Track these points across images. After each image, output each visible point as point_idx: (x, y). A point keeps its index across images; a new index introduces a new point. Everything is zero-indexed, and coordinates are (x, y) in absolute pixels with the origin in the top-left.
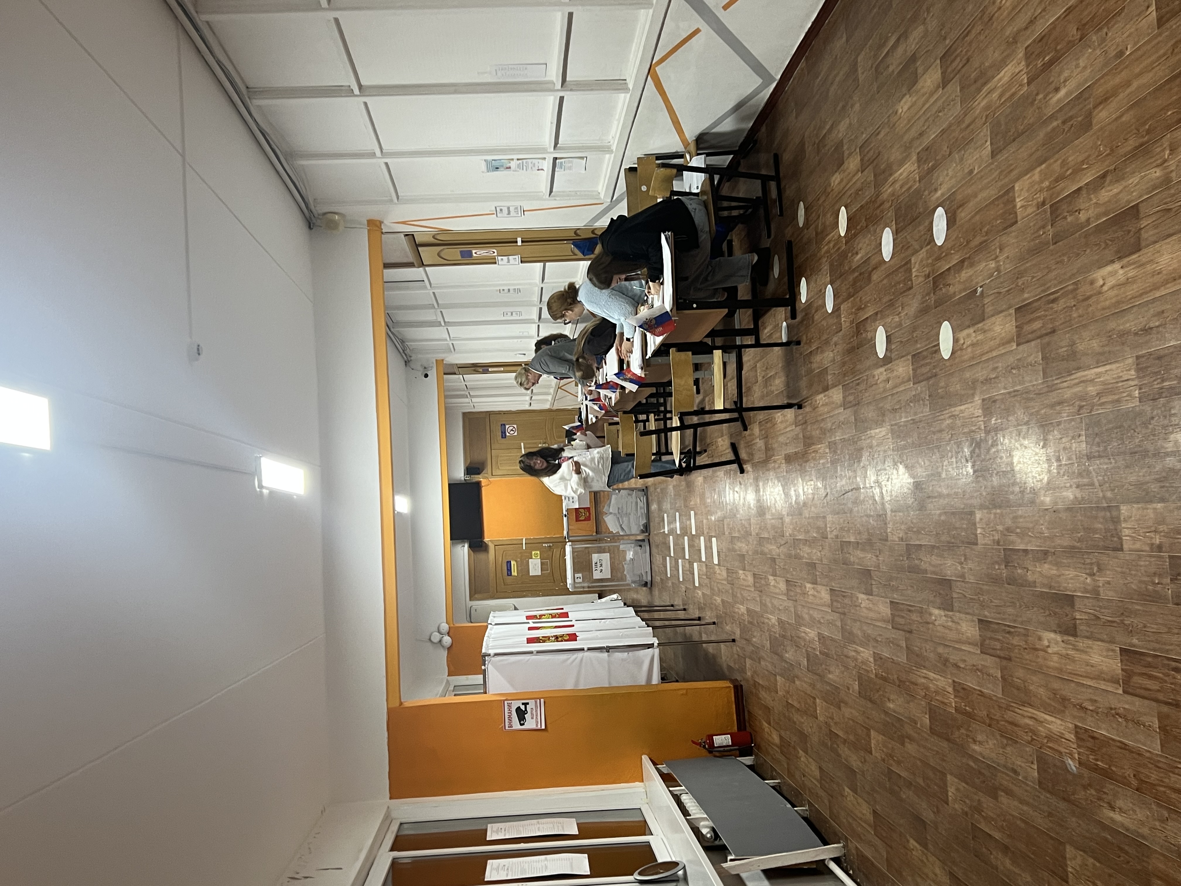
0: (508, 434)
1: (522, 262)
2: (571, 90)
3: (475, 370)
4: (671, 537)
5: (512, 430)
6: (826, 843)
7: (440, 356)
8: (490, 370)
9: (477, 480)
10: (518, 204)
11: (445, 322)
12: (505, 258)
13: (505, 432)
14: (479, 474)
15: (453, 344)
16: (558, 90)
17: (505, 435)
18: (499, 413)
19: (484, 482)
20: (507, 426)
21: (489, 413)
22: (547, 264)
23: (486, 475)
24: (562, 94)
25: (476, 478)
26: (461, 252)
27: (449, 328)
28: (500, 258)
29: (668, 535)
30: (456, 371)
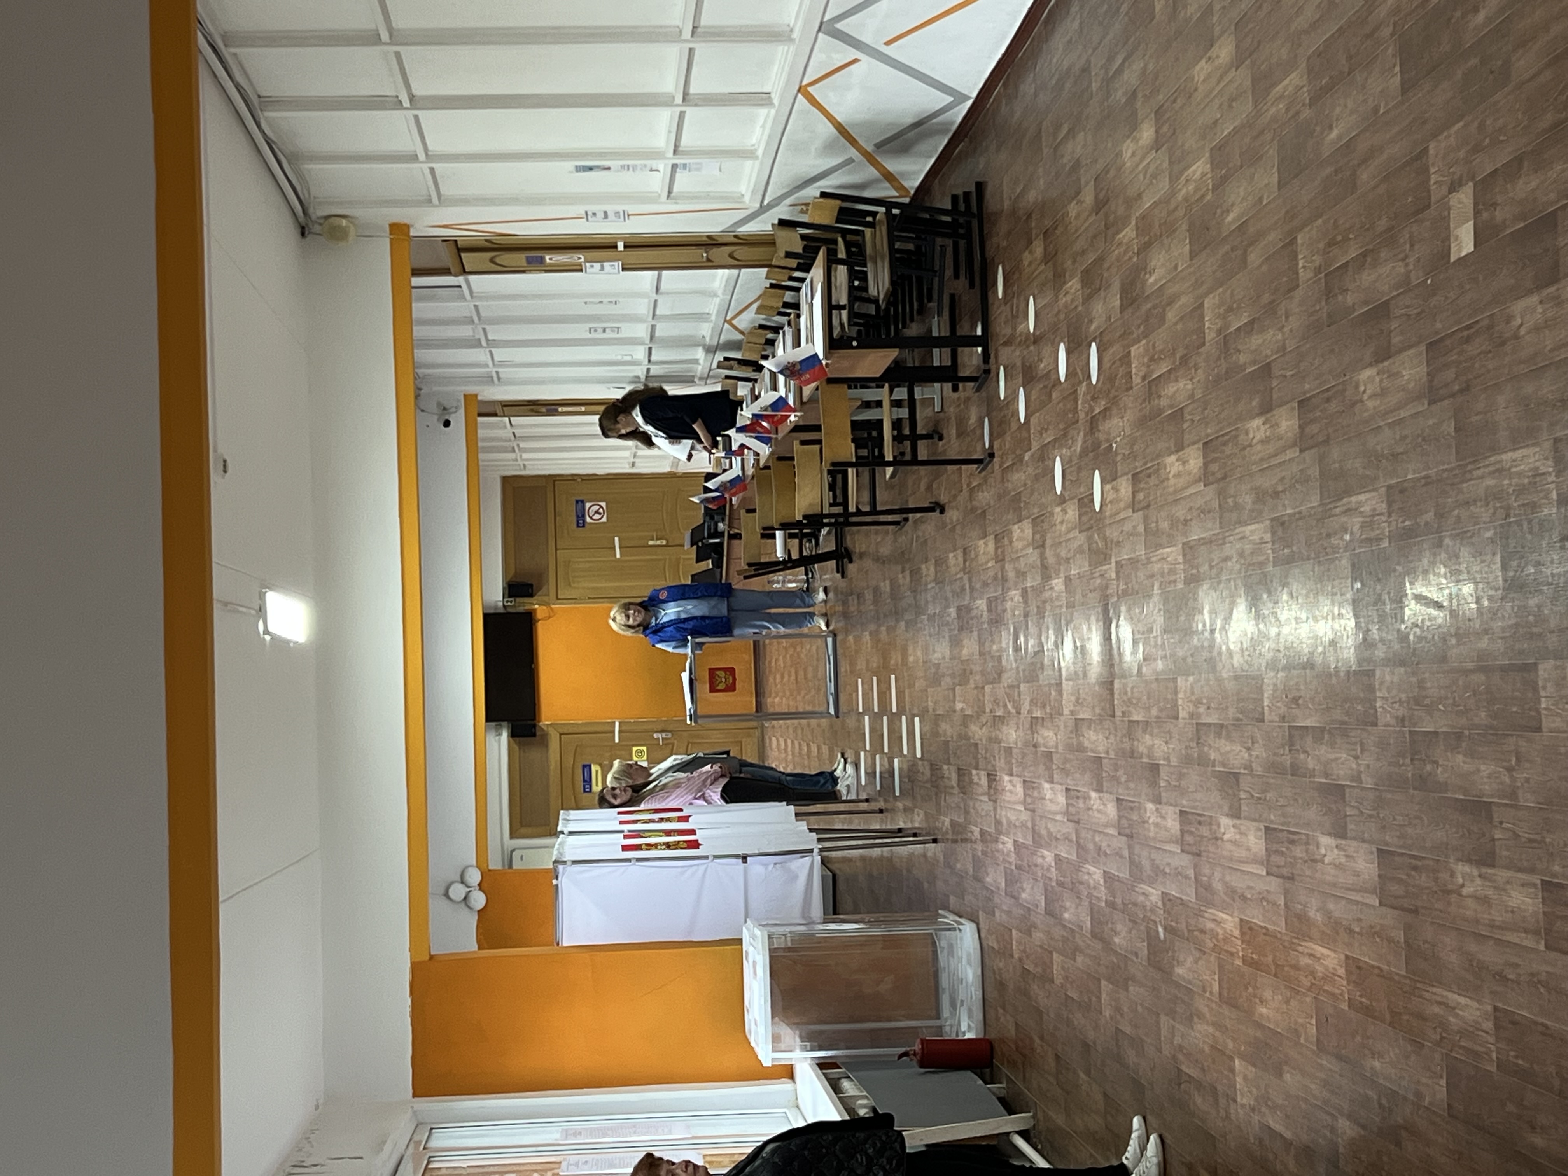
0: (588, 520)
1: (623, 269)
2: (696, 105)
3: (532, 410)
4: (867, 718)
5: (597, 512)
6: (1011, 1112)
7: (471, 389)
8: (560, 409)
9: (528, 607)
10: (620, 208)
11: (487, 340)
12: (597, 266)
13: (584, 516)
14: (531, 595)
15: (497, 373)
16: (678, 105)
17: (584, 521)
18: (574, 478)
19: (540, 611)
20: (588, 505)
21: (553, 480)
22: (665, 273)
23: (546, 599)
24: (683, 109)
25: (523, 605)
26: (527, 258)
27: (493, 350)
28: (588, 264)
29: (861, 715)
30: (499, 411)
